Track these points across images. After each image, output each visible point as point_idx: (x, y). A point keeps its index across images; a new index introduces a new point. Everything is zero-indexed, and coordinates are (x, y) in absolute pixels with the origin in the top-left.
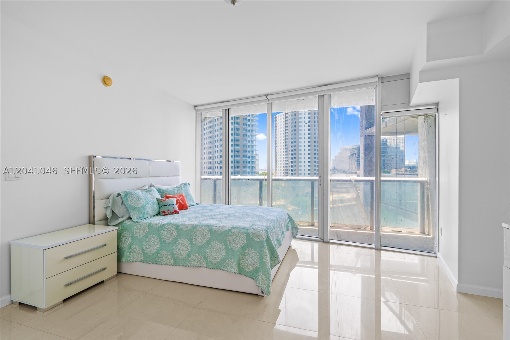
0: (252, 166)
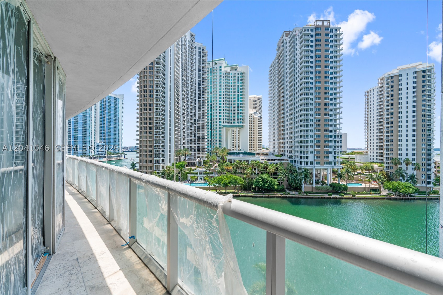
0: (335, 145)
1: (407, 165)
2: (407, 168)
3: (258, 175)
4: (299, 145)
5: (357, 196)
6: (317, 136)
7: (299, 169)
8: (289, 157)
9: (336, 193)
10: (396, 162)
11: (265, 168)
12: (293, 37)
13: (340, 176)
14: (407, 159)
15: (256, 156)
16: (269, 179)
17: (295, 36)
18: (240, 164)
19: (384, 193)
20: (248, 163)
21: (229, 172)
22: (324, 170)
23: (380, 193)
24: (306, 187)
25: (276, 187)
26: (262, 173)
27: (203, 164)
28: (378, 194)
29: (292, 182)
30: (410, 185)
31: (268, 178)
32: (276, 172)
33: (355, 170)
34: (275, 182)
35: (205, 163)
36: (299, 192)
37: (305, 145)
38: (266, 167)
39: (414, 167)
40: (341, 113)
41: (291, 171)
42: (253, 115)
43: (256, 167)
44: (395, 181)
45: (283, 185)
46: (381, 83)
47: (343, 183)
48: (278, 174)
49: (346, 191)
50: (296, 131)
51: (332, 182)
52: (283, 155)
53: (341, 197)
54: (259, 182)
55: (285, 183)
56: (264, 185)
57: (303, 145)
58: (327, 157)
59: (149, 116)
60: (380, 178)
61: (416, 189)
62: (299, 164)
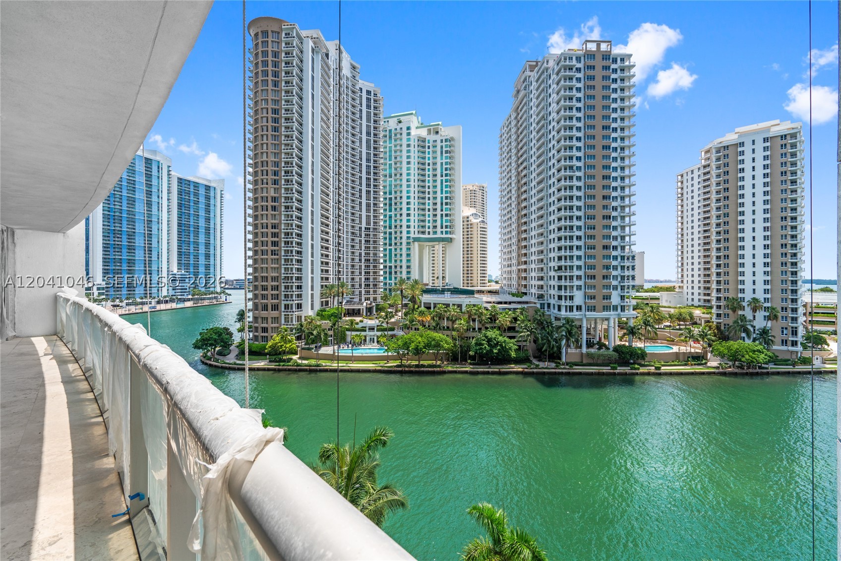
0: (622, 274)
1: (754, 310)
2: (754, 317)
3: (479, 332)
4: (556, 274)
5: (664, 369)
6: (590, 257)
7: (557, 319)
8: (538, 298)
9: (626, 363)
10: (735, 305)
11: (493, 319)
12: (543, 72)
13: (632, 332)
14: (754, 299)
15: (476, 295)
16: (501, 339)
17: (547, 69)
18: (446, 311)
19: (713, 363)
20: (461, 310)
21: (425, 326)
22: (603, 321)
23: (706, 363)
24: (569, 353)
25: (513, 354)
26: (487, 328)
27: (376, 311)
28: (702, 364)
29: (544, 345)
30: (760, 347)
31: (498, 336)
32: (513, 325)
33: (660, 321)
34: (512, 345)
35: (379, 309)
36: (556, 363)
37: (566, 274)
38: (494, 316)
39: (768, 314)
40: (634, 214)
41: (542, 323)
42: (470, 219)
43: (476, 317)
44: (732, 340)
45: (527, 350)
46: (705, 159)
47: (639, 344)
48: (517, 329)
49: (644, 359)
50: (550, 249)
51: (618, 343)
52: (526, 294)
53: (634, 371)
54: (482, 345)
55: (530, 346)
56: (491, 351)
57: (563, 274)
58: (608, 297)
59: (271, 221)
60: (706, 335)
61: (771, 354)
62: (556, 311)
